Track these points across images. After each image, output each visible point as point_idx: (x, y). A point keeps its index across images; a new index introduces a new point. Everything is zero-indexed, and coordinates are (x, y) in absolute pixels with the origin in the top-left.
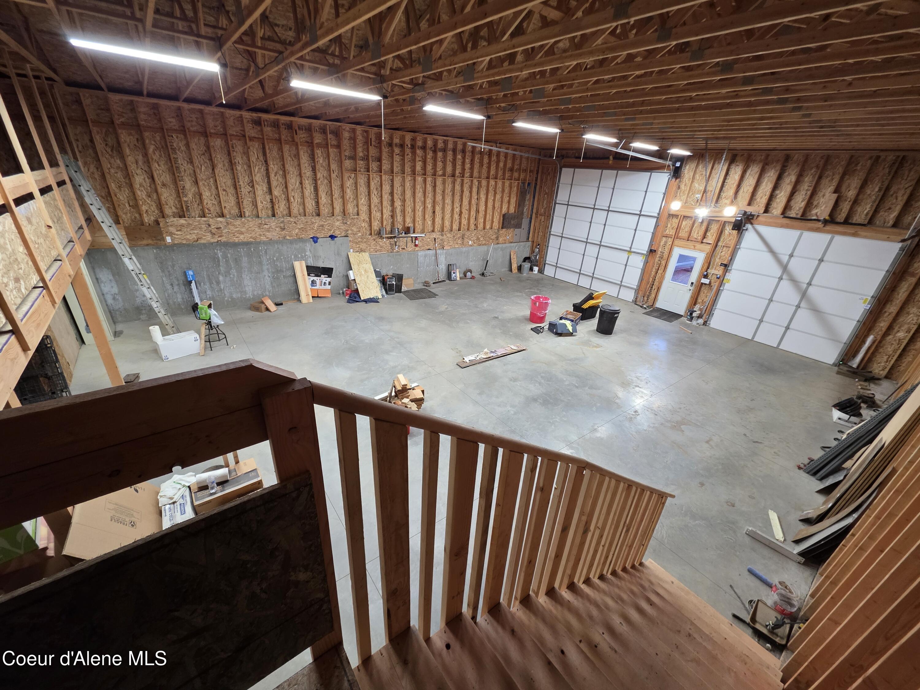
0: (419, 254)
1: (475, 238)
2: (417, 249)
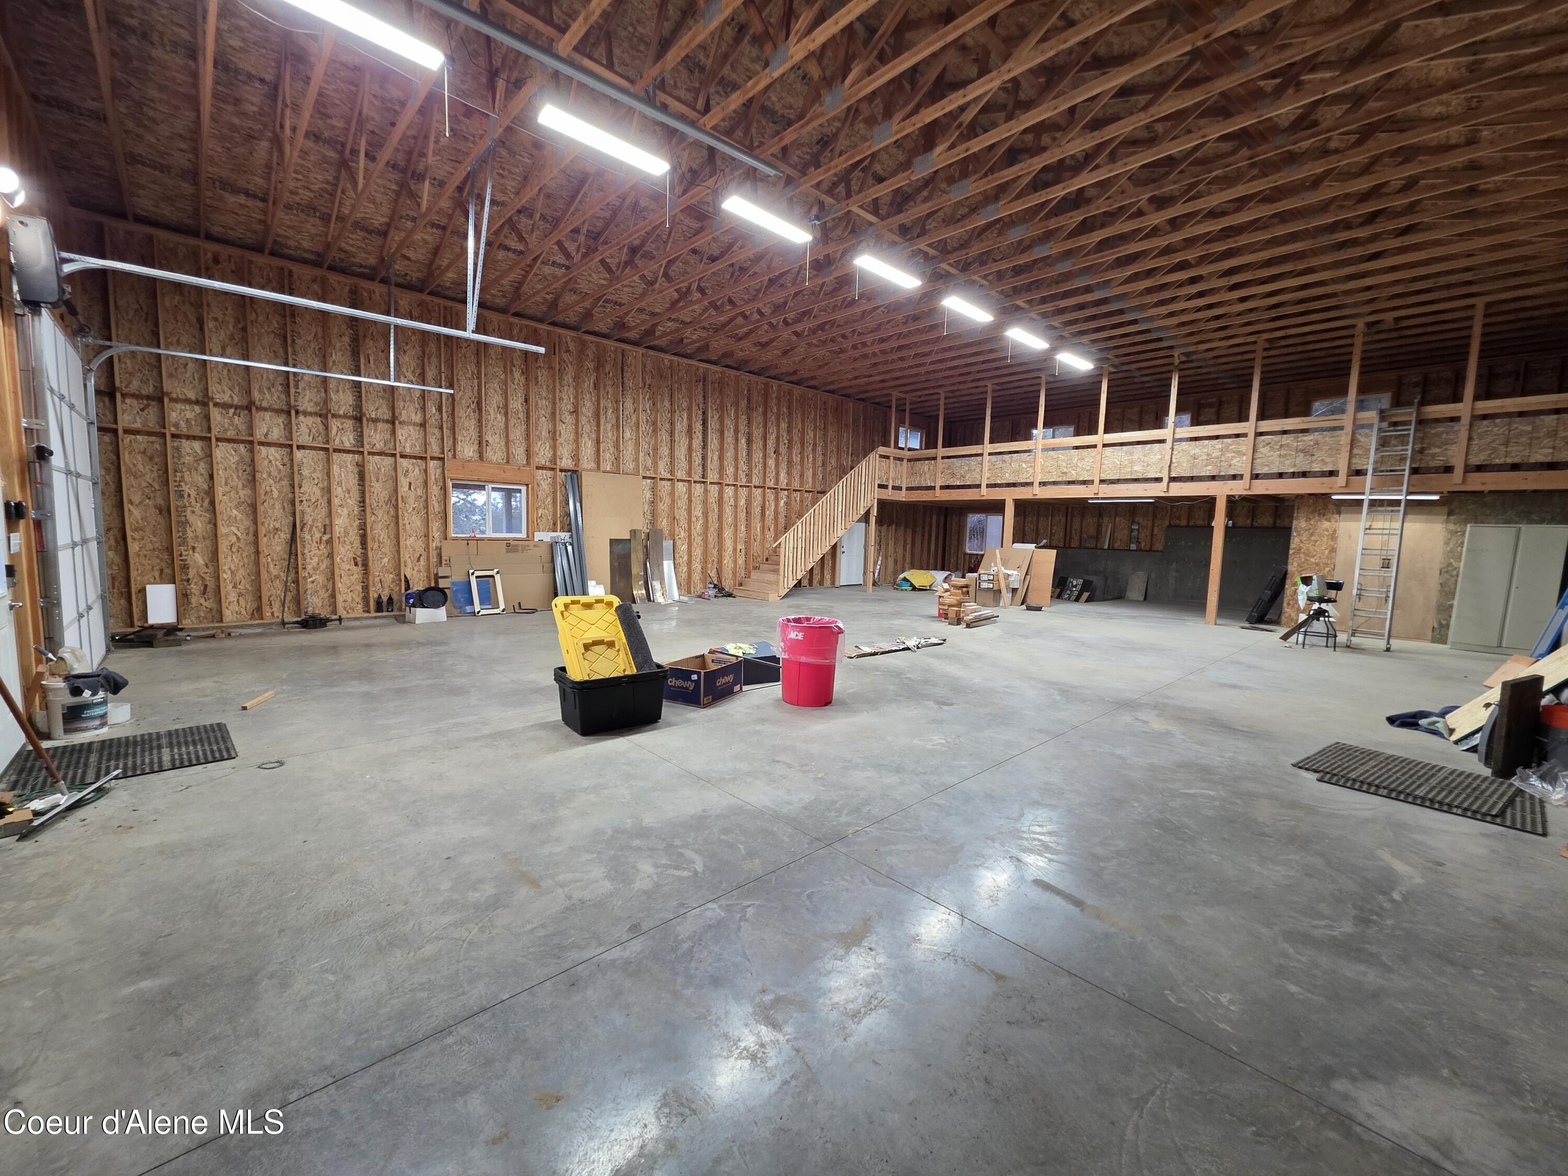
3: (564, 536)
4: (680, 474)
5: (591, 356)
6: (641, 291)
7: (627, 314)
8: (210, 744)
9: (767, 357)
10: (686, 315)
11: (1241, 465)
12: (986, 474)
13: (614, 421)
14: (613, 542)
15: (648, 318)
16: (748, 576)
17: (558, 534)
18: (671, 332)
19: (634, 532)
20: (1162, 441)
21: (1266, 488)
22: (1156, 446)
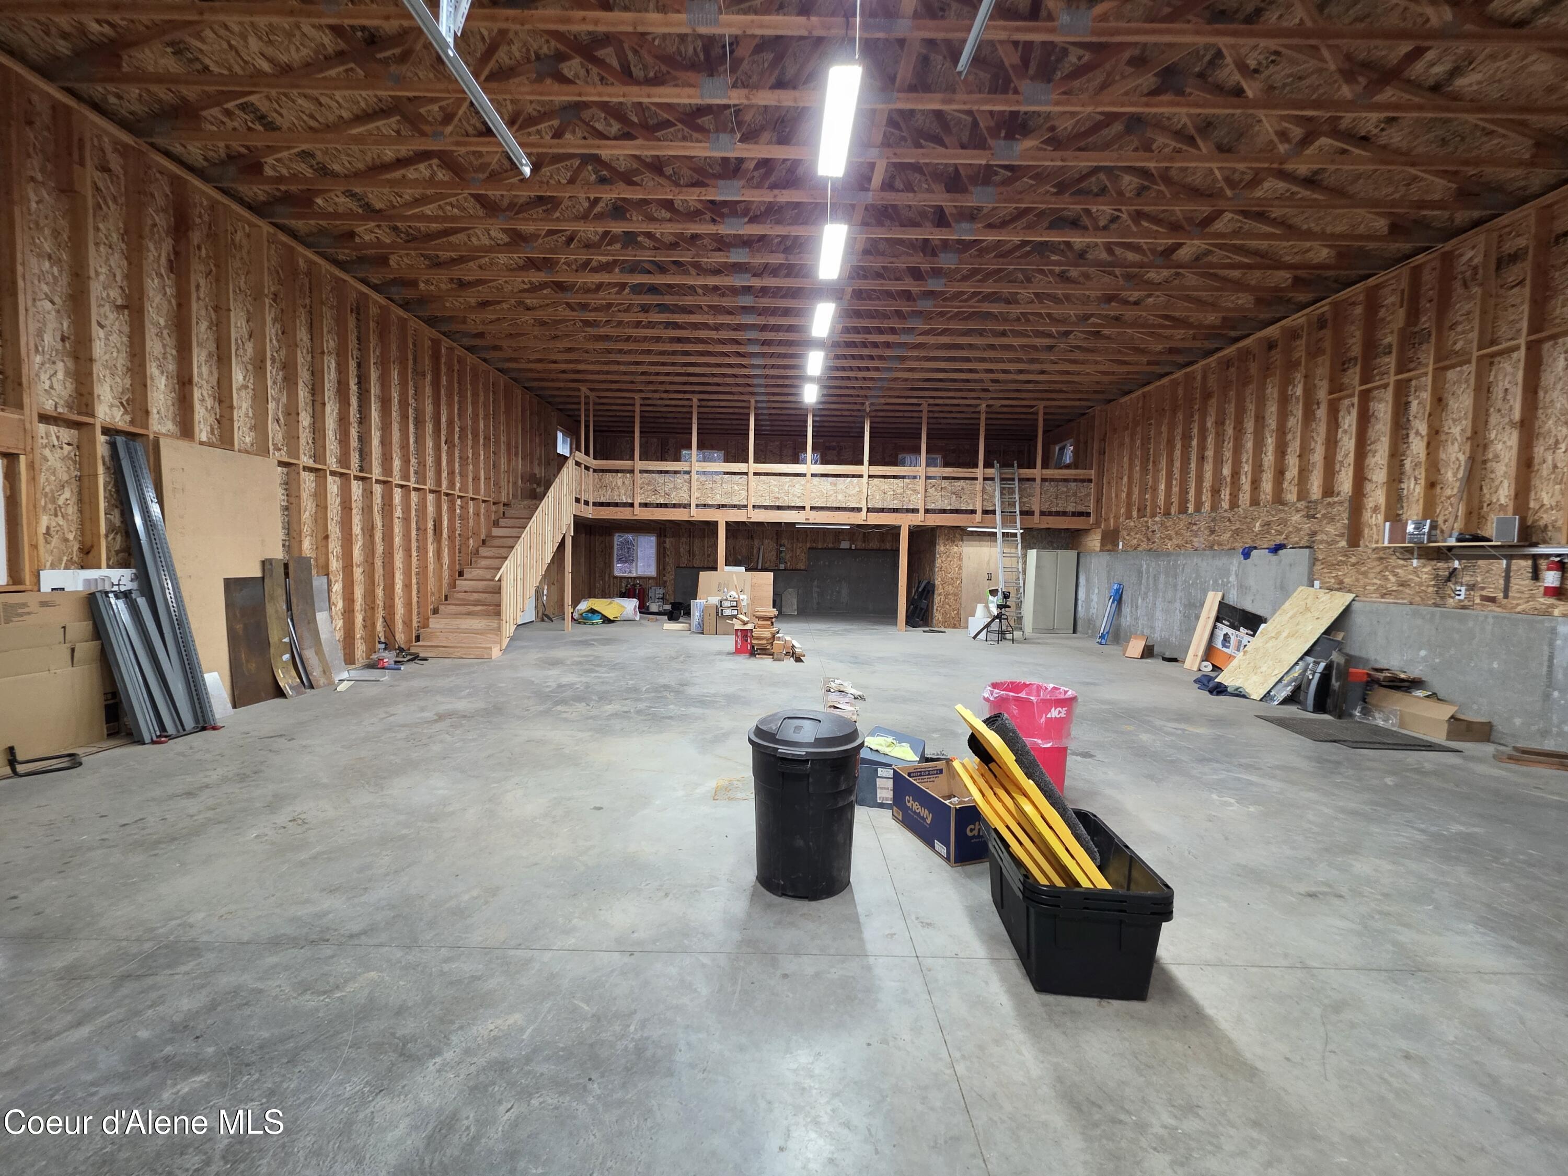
0: (1561, 630)
2: (1560, 608)
3: (123, 578)
4: (332, 463)
5: (161, 201)
6: (332, 118)
7: (271, 149)
9: (455, 304)
10: (378, 196)
11: (917, 501)
12: (696, 494)
13: (212, 346)
14: (231, 585)
15: (309, 173)
16: (426, 625)
17: (104, 572)
18: (336, 215)
19: (266, 564)
20: (861, 476)
21: (934, 520)
22: (855, 480)
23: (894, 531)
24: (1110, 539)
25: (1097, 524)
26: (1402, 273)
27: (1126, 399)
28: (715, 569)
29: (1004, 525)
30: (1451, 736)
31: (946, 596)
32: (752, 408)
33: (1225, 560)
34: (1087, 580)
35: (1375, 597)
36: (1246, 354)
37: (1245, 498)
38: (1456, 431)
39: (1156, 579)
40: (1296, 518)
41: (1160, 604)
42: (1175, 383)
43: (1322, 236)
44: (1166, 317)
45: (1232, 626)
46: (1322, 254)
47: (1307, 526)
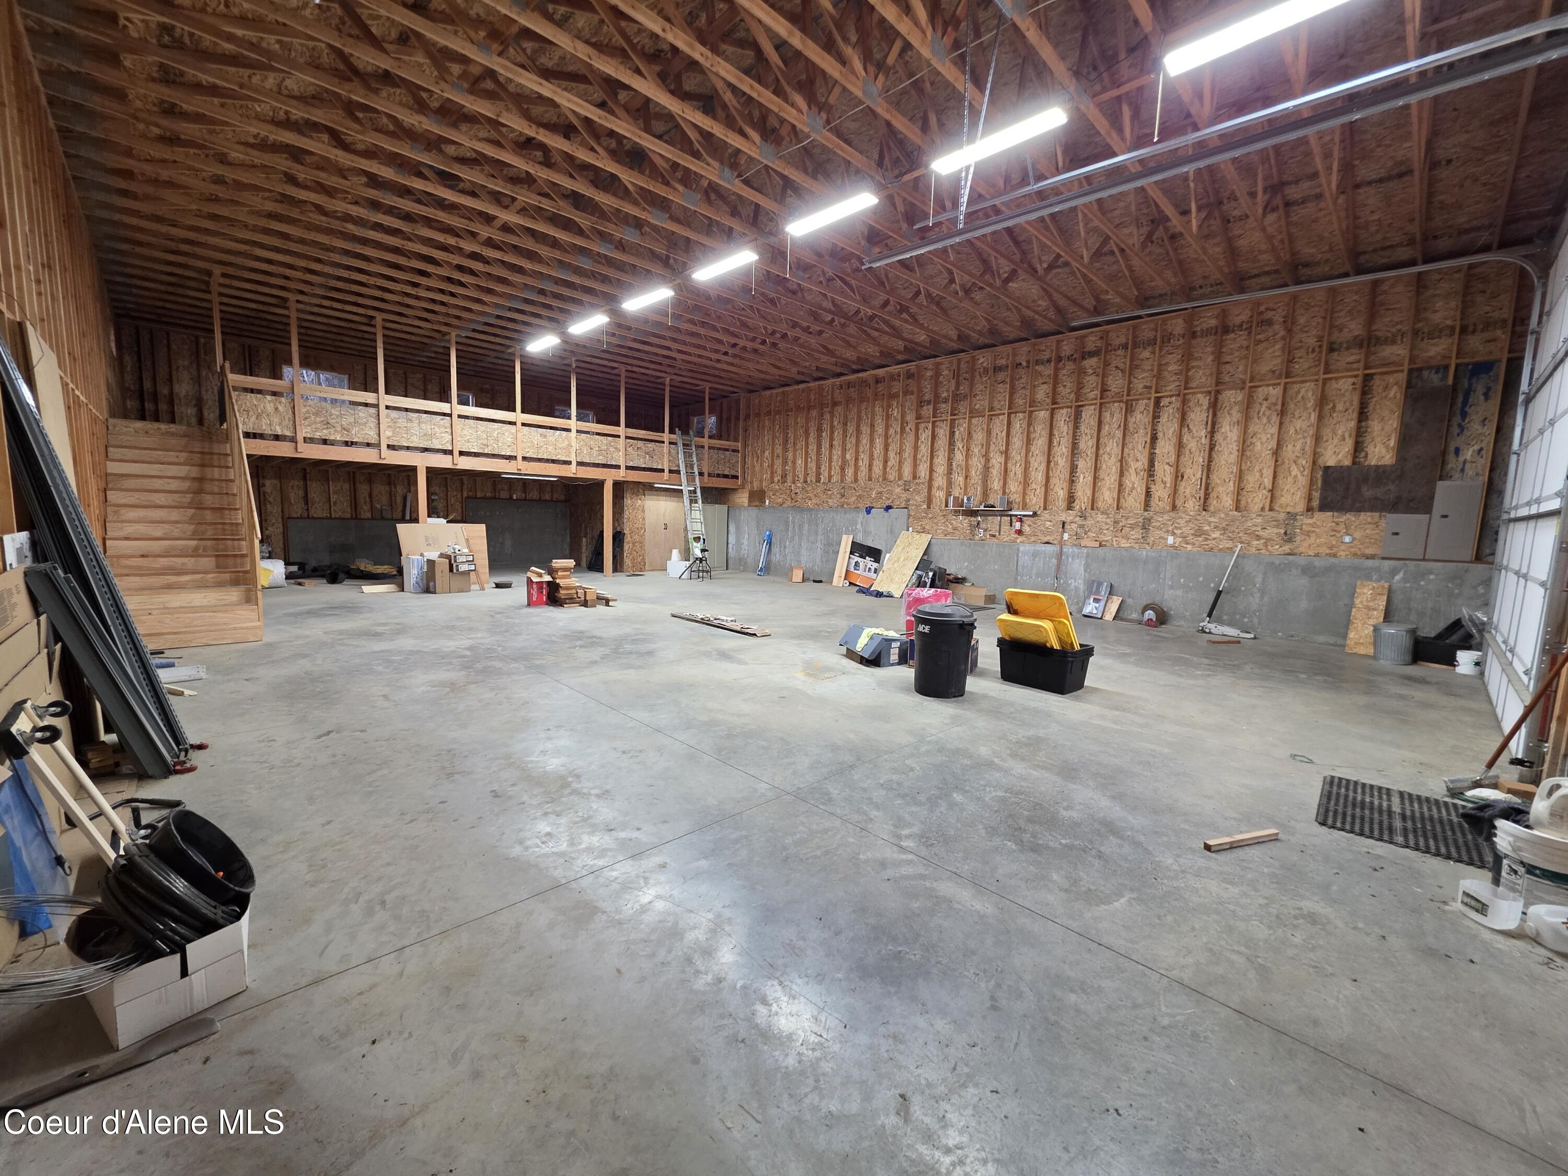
0: (1022, 549)
1: (1187, 530)
2: (1020, 539)
8: (1346, 796)
11: (619, 458)
12: (386, 433)
20: (569, 430)
21: (634, 476)
22: (564, 433)
23: (600, 484)
24: (757, 497)
25: (743, 486)
26: (954, 359)
27: (768, 393)
28: (416, 520)
29: (688, 485)
30: (986, 602)
31: (634, 544)
32: (453, 342)
33: (854, 514)
34: (737, 529)
35: (941, 536)
36: (864, 382)
37: (863, 473)
38: (976, 450)
39: (801, 527)
40: (898, 490)
41: (804, 545)
42: (809, 390)
43: (927, 329)
44: (824, 347)
45: (861, 556)
46: (922, 337)
47: (905, 496)
